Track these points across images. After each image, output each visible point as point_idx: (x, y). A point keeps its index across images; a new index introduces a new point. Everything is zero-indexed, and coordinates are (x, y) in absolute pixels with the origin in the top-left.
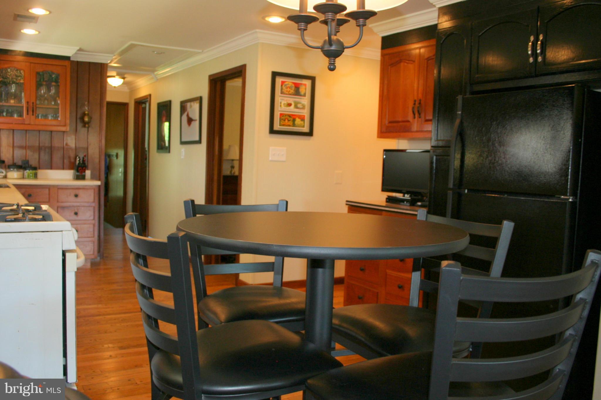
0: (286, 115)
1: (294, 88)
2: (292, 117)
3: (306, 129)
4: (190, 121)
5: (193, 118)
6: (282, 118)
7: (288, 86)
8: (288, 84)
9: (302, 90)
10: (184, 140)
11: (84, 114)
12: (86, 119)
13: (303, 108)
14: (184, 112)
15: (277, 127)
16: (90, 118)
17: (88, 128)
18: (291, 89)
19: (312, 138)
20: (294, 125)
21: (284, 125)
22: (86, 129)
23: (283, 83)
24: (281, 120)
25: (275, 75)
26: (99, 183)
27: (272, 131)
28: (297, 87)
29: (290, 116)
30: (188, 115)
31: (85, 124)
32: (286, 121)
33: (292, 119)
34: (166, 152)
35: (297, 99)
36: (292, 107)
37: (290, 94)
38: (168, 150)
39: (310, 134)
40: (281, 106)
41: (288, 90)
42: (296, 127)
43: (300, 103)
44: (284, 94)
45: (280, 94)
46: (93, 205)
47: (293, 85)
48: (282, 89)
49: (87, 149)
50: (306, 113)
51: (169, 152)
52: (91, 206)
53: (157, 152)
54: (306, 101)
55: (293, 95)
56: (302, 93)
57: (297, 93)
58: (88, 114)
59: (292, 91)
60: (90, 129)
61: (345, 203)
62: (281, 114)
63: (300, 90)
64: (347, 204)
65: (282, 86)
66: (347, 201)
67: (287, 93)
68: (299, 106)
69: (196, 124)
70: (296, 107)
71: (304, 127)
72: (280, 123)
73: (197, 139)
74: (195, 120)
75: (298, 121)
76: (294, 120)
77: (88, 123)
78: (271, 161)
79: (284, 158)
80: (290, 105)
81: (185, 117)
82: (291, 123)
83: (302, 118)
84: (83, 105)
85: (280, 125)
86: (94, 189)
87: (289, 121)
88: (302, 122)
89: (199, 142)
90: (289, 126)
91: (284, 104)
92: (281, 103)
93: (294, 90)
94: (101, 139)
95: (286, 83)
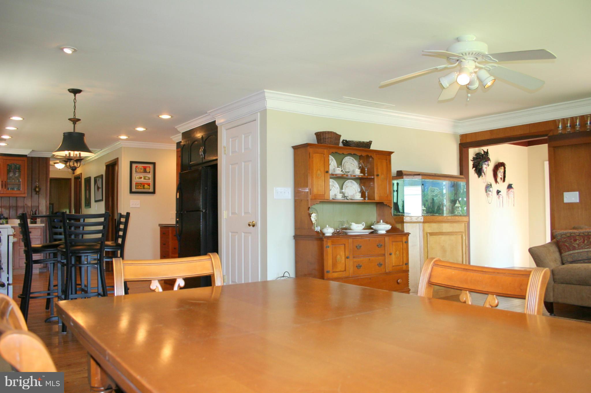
0: (139, 183)
1: (143, 169)
2: (142, 184)
3: (151, 190)
4: (98, 188)
5: (100, 187)
6: (137, 185)
7: (139, 168)
8: (140, 167)
9: (148, 170)
10: (96, 200)
11: (36, 187)
12: (37, 190)
13: (149, 179)
14: (96, 184)
15: (134, 189)
16: (40, 189)
17: (39, 194)
18: (142, 170)
19: (155, 195)
20: (144, 188)
21: (138, 189)
22: (38, 195)
23: (136, 167)
24: (136, 186)
25: (132, 163)
26: (43, 225)
27: (131, 192)
28: (145, 168)
29: (141, 184)
30: (97, 185)
31: (37, 193)
32: (139, 186)
33: (142, 185)
34: (89, 208)
35: (145, 174)
36: (142, 179)
37: (141, 172)
38: (89, 207)
39: (154, 192)
40: (136, 179)
41: (140, 170)
42: (145, 189)
43: (147, 177)
44: (138, 172)
45: (135, 173)
46: (40, 237)
47: (143, 168)
48: (136, 170)
49: (38, 206)
50: (151, 181)
51: (90, 207)
52: (39, 238)
53: (85, 208)
54: (150, 176)
55: (143, 173)
56: (148, 172)
57: (145, 171)
58: (39, 187)
59: (142, 171)
60: (40, 195)
61: (158, 225)
62: (136, 183)
63: (147, 170)
64: (159, 226)
65: (136, 168)
66: (159, 224)
67: (139, 172)
68: (147, 178)
69: (100, 190)
70: (145, 179)
71: (150, 189)
72: (135, 188)
73: (101, 198)
74: (100, 188)
75: (146, 186)
76: (144, 186)
77: (38, 192)
78: (131, 208)
79: (139, 206)
80: (141, 178)
81: (96, 186)
82: (142, 187)
83: (149, 185)
84: (36, 182)
85: (136, 189)
86: (41, 228)
87: (141, 186)
88: (149, 187)
89: (102, 200)
90: (141, 189)
91: (138, 178)
92: (136, 177)
93: (143, 170)
94: (47, 201)
95: (138, 167)
